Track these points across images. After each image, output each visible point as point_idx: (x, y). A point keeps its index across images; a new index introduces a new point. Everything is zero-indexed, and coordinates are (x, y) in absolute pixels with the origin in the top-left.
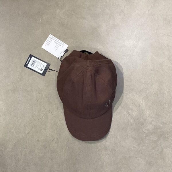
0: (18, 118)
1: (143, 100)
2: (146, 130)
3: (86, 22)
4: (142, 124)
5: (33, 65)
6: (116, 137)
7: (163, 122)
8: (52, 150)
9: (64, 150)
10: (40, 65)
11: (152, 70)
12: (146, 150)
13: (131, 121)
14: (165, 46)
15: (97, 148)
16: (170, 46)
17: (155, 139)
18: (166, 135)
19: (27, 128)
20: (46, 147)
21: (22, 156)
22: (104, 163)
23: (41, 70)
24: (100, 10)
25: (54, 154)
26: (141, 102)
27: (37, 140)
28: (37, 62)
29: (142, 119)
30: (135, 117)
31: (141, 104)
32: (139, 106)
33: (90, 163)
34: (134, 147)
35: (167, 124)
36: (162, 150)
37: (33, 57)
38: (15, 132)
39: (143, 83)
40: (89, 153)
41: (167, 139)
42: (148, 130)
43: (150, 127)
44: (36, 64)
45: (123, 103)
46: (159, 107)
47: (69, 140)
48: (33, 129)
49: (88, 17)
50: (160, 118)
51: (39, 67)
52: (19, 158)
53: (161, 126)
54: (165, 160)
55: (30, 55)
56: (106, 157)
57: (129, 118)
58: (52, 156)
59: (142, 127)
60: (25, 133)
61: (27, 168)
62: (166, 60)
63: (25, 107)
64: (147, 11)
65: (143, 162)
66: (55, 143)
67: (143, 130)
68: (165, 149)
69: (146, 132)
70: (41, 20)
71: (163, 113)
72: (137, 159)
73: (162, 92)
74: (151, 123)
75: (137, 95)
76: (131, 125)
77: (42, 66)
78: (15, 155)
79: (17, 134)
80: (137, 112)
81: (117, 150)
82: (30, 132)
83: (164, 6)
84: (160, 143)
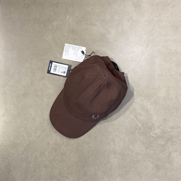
0: (28, 122)
1: (151, 105)
2: (154, 134)
3: (96, 28)
4: (150, 128)
5: (55, 69)
6: (125, 141)
7: (171, 127)
8: (62, 153)
9: (73, 153)
10: (62, 68)
11: (160, 76)
12: (154, 154)
13: (140, 125)
14: (173, 52)
15: (106, 152)
16: (178, 52)
17: (163, 143)
18: (174, 139)
19: (37, 131)
20: (56, 151)
21: (33, 158)
22: (113, 166)
23: (64, 73)
24: (109, 17)
25: (64, 157)
26: (150, 107)
27: (47, 143)
28: (58, 67)
29: (150, 123)
30: (143, 122)
31: (149, 108)
32: (148, 111)
33: (99, 165)
34: (142, 151)
35: (175, 129)
36: (170, 153)
37: (53, 63)
38: (26, 135)
39: (151, 88)
40: (98, 157)
41: (175, 143)
42: (156, 134)
43: (158, 131)
44: (57, 68)
45: (131, 108)
46: (167, 112)
47: (78, 143)
48: (43, 132)
49: (97, 23)
50: (168, 123)
51: (61, 71)
52: (30, 161)
53: (169, 130)
54: (173, 163)
55: (50, 61)
56: (114, 160)
57: (137, 123)
58: (62, 159)
59: (150, 131)
60: (36, 136)
61: (38, 170)
62: (174, 65)
63: (36, 111)
64: (156, 18)
65: (151, 165)
66: (65, 146)
67: (151, 134)
68: (172, 153)
69: (154, 136)
70: (52, 27)
71: (171, 118)
72: (146, 162)
73: (169, 97)
74: (159, 127)
75: (145, 100)
76: (140, 129)
77: (64, 69)
78: (26, 158)
79: (28, 138)
80: (145, 116)
81: (125, 154)
82: (40, 135)
83: (172, 12)
84: (168, 147)
